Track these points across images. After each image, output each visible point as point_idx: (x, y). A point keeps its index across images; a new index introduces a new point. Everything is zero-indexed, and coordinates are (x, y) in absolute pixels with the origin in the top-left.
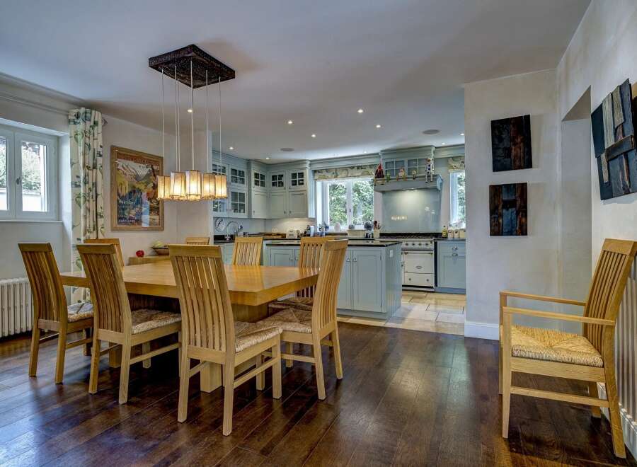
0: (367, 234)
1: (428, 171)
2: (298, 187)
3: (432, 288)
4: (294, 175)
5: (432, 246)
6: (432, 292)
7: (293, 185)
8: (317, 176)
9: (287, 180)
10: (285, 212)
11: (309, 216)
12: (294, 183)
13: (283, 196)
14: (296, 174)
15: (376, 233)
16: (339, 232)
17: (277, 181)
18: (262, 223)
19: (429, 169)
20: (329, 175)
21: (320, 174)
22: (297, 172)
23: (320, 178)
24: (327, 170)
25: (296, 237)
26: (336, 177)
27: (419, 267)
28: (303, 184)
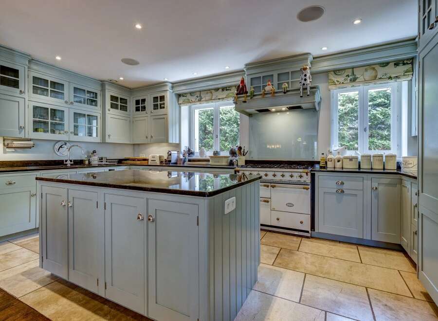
0: (231, 161)
1: (303, 82)
2: (160, 111)
3: (307, 232)
4: (155, 99)
5: (307, 179)
6: (307, 237)
7: (154, 109)
8: (182, 99)
9: (149, 104)
10: (147, 137)
11: (170, 142)
12: (156, 107)
13: (146, 121)
14: (157, 97)
15: (241, 160)
16: (204, 158)
17: (140, 106)
18: (131, 148)
19: (305, 80)
20: (193, 99)
21: (184, 98)
22: (159, 95)
23: (184, 103)
24: (191, 94)
25: (158, 163)
26: (200, 100)
27: (290, 205)
28: (164, 108)
